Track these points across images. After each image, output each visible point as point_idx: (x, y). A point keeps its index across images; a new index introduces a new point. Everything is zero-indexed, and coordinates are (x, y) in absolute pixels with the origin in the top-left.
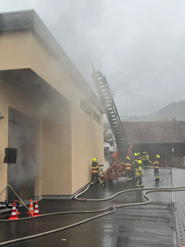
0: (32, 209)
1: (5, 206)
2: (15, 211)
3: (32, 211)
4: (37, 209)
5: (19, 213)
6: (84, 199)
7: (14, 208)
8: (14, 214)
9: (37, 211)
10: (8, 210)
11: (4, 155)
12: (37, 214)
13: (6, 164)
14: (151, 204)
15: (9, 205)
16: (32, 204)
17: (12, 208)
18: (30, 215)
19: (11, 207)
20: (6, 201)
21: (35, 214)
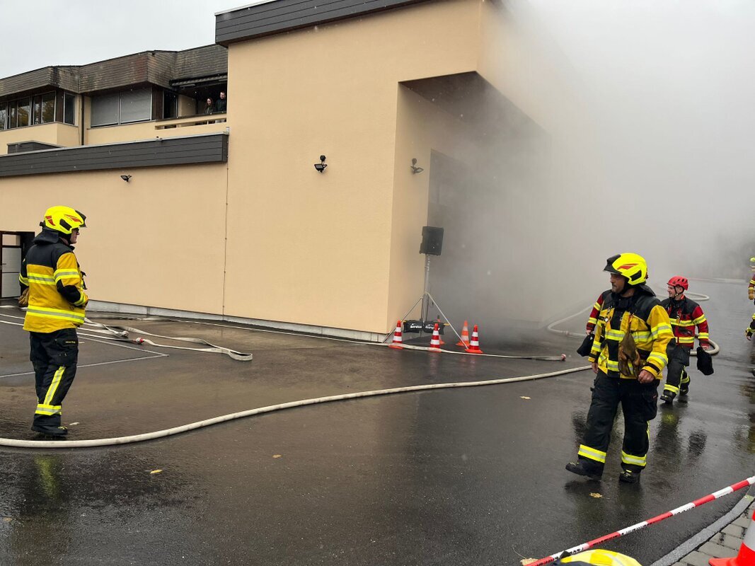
0: (465, 338)
1: (421, 327)
2: (437, 338)
3: (465, 342)
4: (476, 339)
5: (443, 343)
6: (567, 332)
7: (436, 333)
8: (434, 342)
9: (475, 343)
10: (424, 335)
11: (420, 239)
12: (476, 348)
13: (423, 255)
14: (717, 356)
15: (427, 327)
16: (465, 329)
17: (432, 333)
18: (461, 348)
19: (431, 331)
20: (421, 319)
21: (471, 347)
